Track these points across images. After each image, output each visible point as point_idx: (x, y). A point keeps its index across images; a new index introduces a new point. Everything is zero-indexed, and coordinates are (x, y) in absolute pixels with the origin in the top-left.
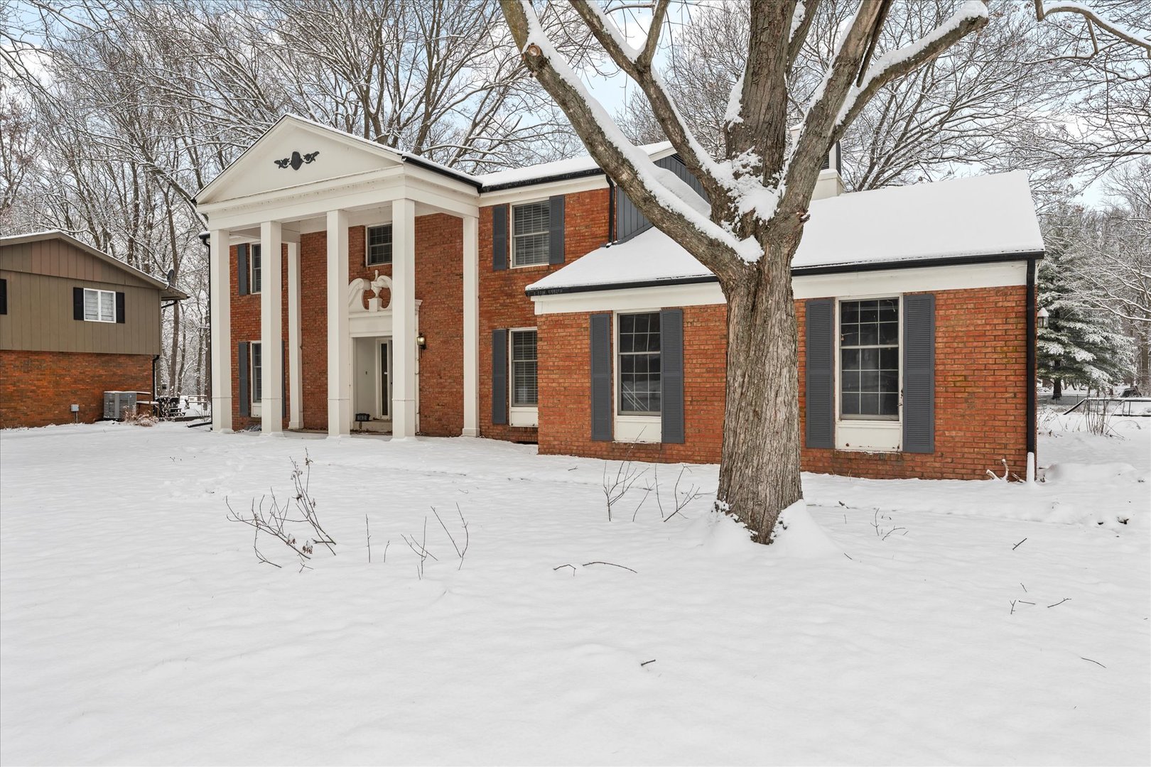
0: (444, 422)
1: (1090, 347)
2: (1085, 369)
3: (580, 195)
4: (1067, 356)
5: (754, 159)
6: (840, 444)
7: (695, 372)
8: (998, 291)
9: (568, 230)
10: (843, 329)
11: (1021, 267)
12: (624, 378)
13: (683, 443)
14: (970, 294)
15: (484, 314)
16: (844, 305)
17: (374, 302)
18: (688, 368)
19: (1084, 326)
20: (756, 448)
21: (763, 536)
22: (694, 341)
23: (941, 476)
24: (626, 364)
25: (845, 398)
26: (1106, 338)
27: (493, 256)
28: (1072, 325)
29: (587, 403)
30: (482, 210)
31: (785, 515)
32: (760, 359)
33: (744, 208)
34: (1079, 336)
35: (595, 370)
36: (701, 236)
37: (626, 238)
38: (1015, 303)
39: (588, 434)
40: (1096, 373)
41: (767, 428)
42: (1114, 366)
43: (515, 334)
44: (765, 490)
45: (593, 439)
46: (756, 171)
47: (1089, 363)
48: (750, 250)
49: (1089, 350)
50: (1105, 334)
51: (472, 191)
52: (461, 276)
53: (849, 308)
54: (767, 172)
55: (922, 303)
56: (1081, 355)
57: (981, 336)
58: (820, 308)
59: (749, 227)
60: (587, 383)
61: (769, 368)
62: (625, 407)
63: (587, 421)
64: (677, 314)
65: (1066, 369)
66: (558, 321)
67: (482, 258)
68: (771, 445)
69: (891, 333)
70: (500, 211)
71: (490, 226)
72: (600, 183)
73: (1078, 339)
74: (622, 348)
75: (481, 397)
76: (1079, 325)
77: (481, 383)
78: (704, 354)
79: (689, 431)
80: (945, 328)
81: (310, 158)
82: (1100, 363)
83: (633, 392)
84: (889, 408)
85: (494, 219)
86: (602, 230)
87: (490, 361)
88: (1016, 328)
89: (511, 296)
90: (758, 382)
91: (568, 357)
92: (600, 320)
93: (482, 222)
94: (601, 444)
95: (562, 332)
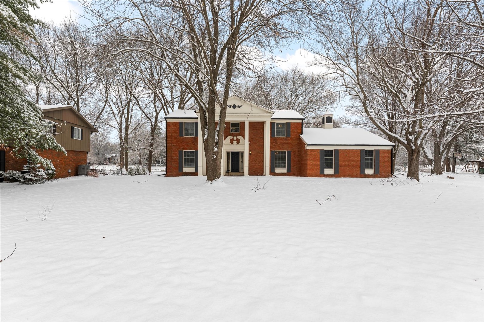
0: (256, 172)
3: (294, 123)
9: (291, 130)
10: (365, 155)
11: (391, 147)
12: (325, 162)
13: (339, 174)
14: (384, 150)
17: (235, 142)
18: (340, 161)
22: (341, 156)
29: (319, 167)
35: (320, 160)
38: (390, 152)
43: (276, 152)
45: (320, 174)
57: (385, 156)
60: (319, 163)
62: (325, 168)
63: (319, 171)
64: (338, 150)
66: (312, 151)
69: (372, 156)
78: (343, 158)
79: (340, 172)
80: (381, 155)
81: (239, 107)
86: (300, 131)
88: (390, 156)
89: (276, 143)
91: (315, 158)
92: (321, 151)
93: (271, 126)
94: (322, 174)
95: (313, 153)
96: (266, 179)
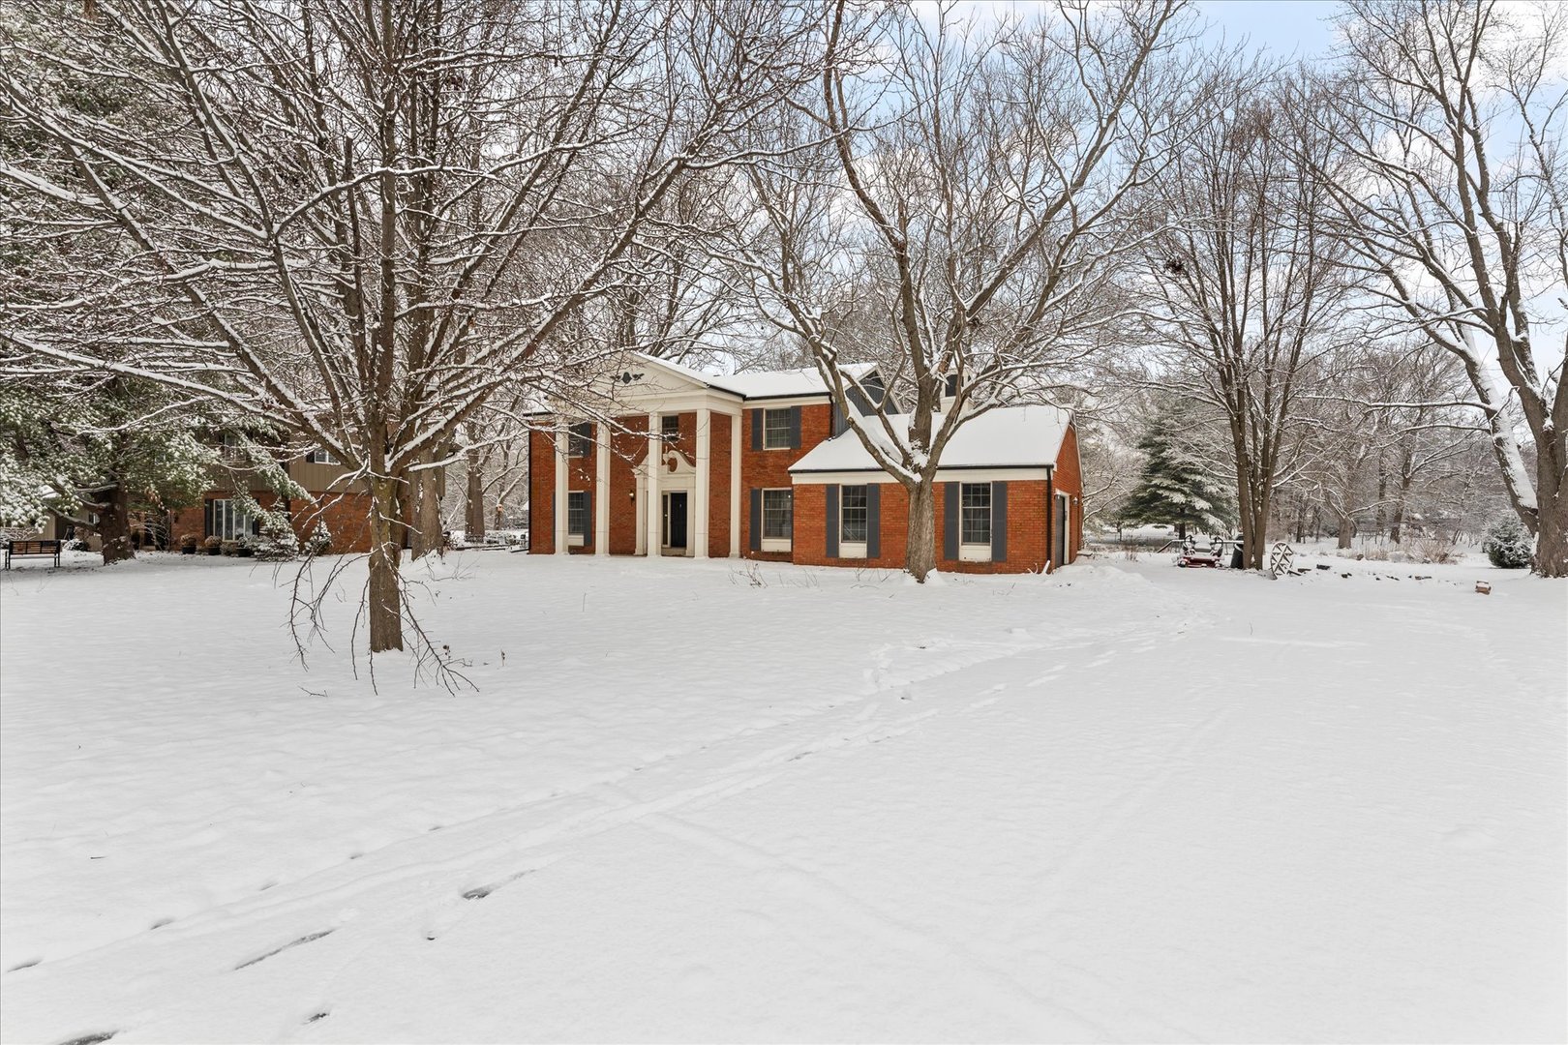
1: (1209, 498)
2: (1204, 517)
3: (812, 407)
4: (1189, 505)
5: (919, 443)
6: (962, 558)
7: (886, 519)
8: (1035, 481)
9: (803, 428)
10: (964, 498)
11: (1045, 471)
12: (845, 522)
13: (878, 558)
14: (1023, 483)
15: (745, 478)
16: (964, 485)
17: (666, 468)
18: (882, 517)
19: (1204, 479)
20: (919, 549)
21: (921, 581)
22: (885, 503)
23: (1010, 572)
24: (846, 513)
25: (964, 533)
26: (1222, 489)
27: (752, 441)
28: (1193, 477)
29: (823, 536)
30: (744, 411)
31: (929, 573)
32: (921, 517)
33: (916, 462)
34: (1200, 488)
35: (828, 517)
36: (901, 474)
37: (840, 434)
38: (1043, 488)
39: (824, 553)
40: (1212, 520)
41: (923, 541)
42: (1229, 514)
43: (766, 492)
44: (922, 564)
45: (827, 556)
46: (920, 448)
47: (1206, 511)
48: (917, 478)
49: (1208, 500)
50: (1221, 486)
51: (740, 400)
52: (730, 453)
53: (967, 487)
54: (924, 448)
55: (1001, 486)
56: (1201, 504)
57: (1027, 504)
58: (951, 487)
59: (917, 469)
60: (824, 524)
61: (924, 520)
62: (846, 538)
63: (823, 546)
64: (877, 486)
65: (1189, 516)
66: (806, 488)
67: (744, 442)
68: (924, 548)
69: (986, 501)
70: (757, 413)
71: (750, 422)
72: (825, 401)
73: (1198, 490)
74: (844, 505)
75: (742, 532)
76: (1198, 478)
77: (742, 523)
78: (890, 509)
79: (882, 551)
80: (1013, 498)
81: (635, 377)
82: (1217, 511)
83: (850, 530)
84: (986, 540)
85: (753, 418)
86: (826, 429)
87: (749, 509)
89: (764, 467)
90: (920, 525)
91: (812, 509)
92: (832, 489)
93: (744, 419)
94: (832, 558)
95: (808, 495)
96: (697, 566)
